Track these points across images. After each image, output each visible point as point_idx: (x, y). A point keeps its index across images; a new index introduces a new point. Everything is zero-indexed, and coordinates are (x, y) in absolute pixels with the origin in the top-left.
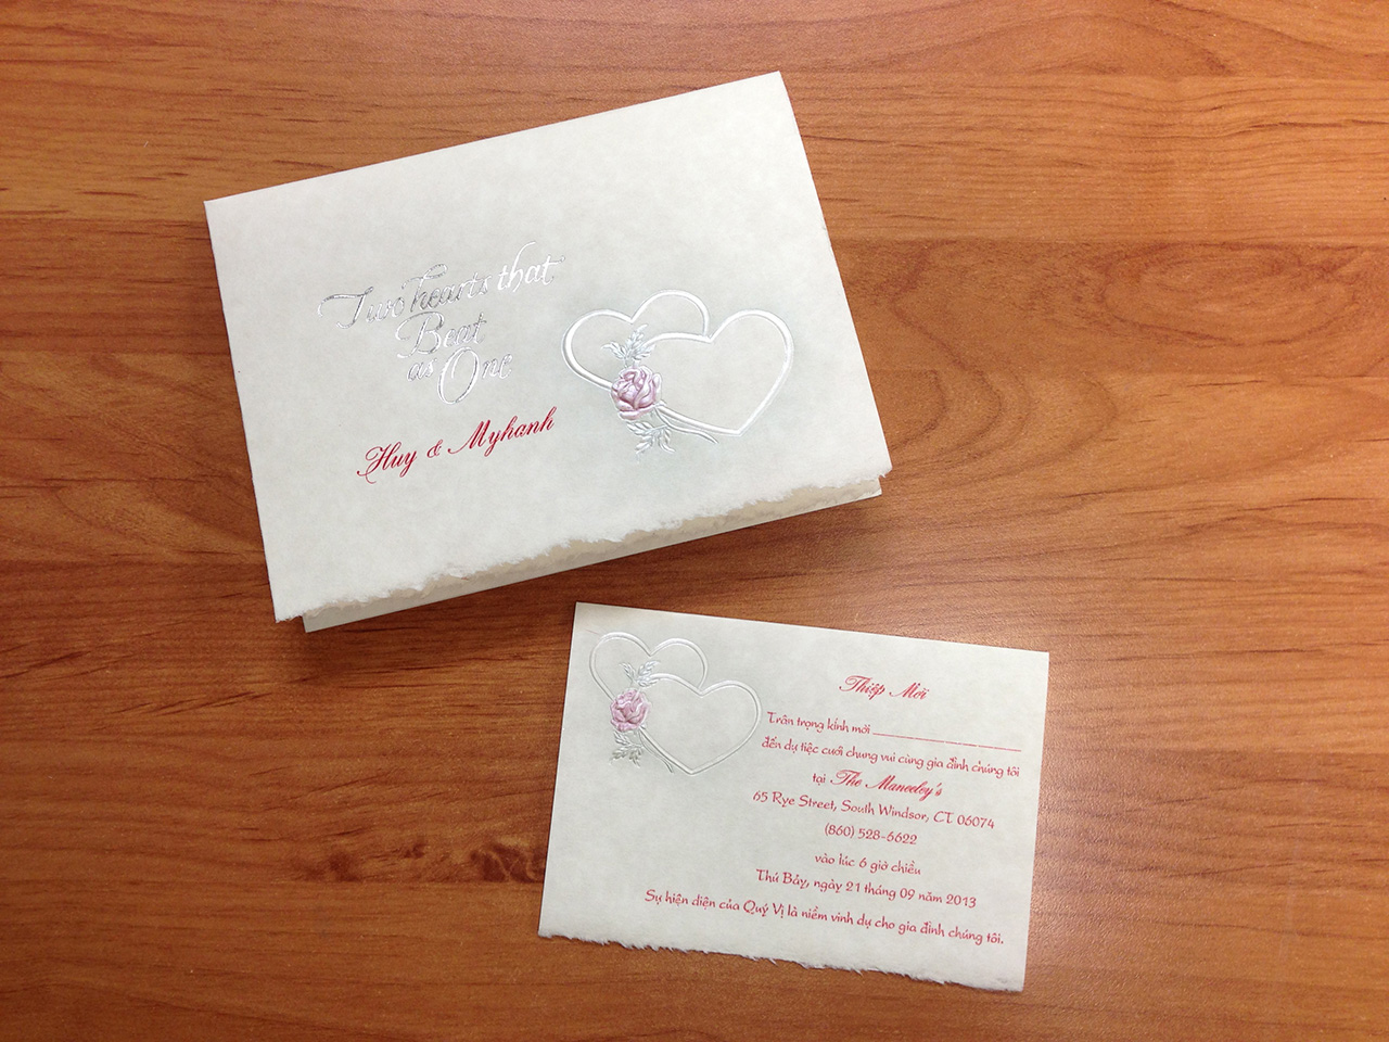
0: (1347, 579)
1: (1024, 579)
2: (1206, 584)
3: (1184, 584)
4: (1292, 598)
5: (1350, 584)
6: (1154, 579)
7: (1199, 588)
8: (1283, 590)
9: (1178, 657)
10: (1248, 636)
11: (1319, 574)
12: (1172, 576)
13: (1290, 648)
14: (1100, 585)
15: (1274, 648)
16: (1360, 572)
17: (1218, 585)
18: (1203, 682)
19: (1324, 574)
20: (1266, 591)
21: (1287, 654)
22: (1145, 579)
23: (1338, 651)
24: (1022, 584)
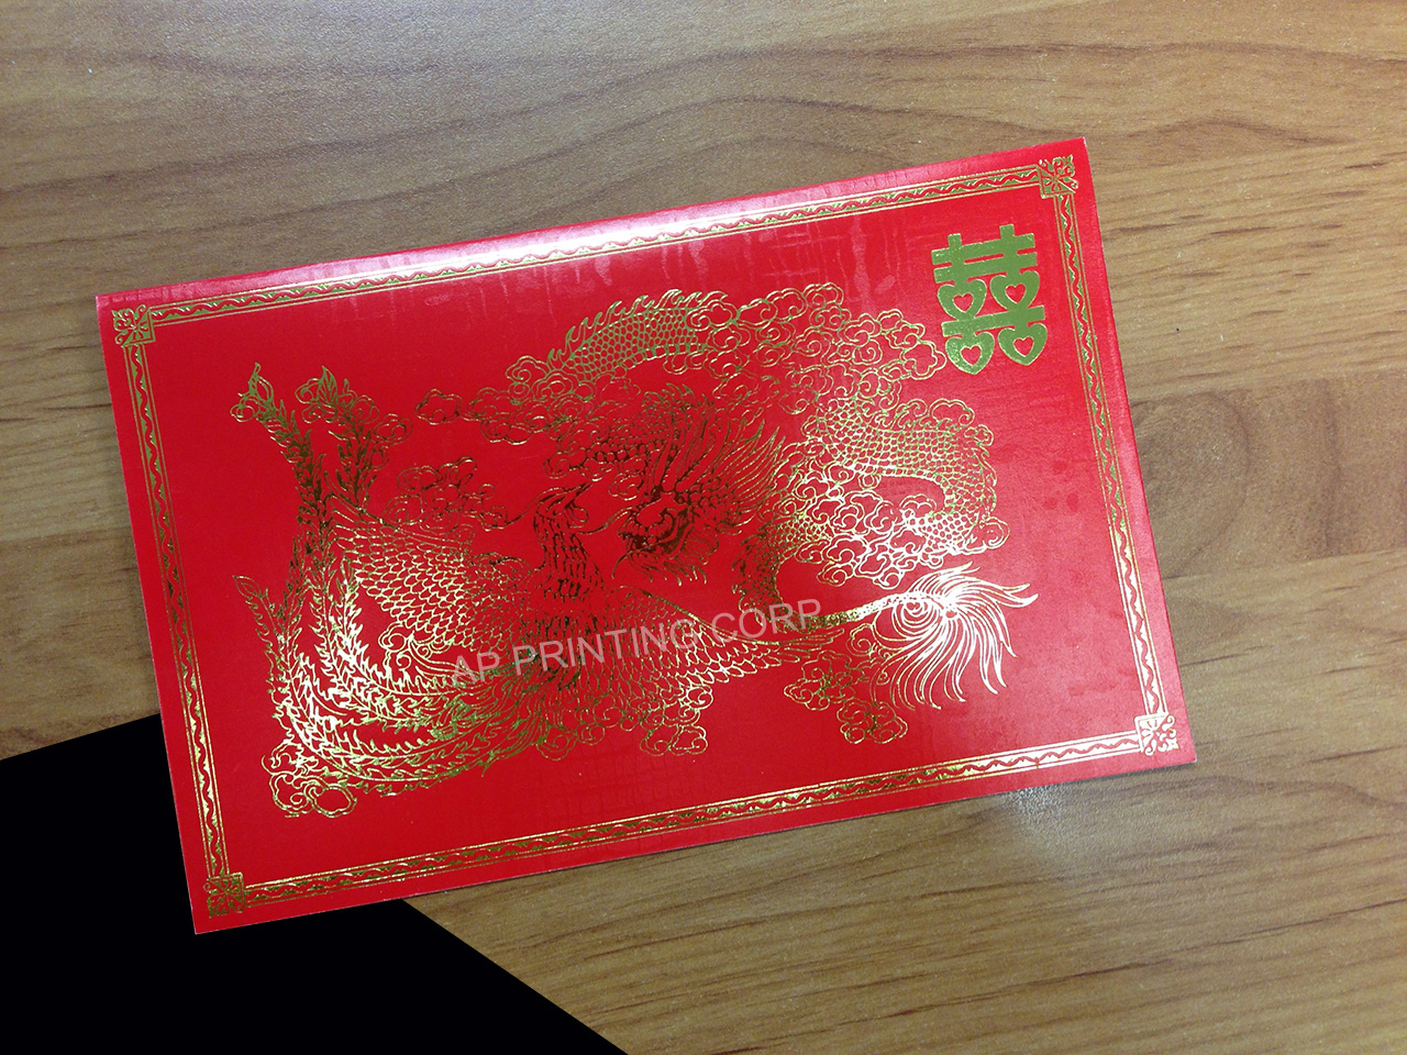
0: (1191, 857)
1: (762, 921)
2: (1005, 891)
3: (976, 896)
4: (1121, 893)
5: (1194, 864)
6: (935, 894)
7: (996, 899)
8: (1109, 884)
9: (981, 998)
10: (1070, 954)
11: (1153, 855)
12: (957, 888)
13: (1127, 963)
14: (864, 913)
15: (1108, 967)
16: (1207, 845)
17: (1020, 890)
18: (1018, 1028)
19: (1159, 855)
20: (1088, 889)
21: (1125, 971)
22: (923, 896)
23: (1192, 958)
24: (760, 928)
